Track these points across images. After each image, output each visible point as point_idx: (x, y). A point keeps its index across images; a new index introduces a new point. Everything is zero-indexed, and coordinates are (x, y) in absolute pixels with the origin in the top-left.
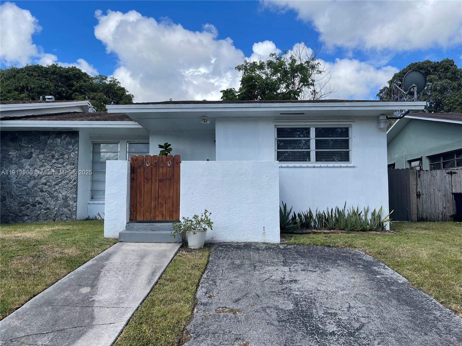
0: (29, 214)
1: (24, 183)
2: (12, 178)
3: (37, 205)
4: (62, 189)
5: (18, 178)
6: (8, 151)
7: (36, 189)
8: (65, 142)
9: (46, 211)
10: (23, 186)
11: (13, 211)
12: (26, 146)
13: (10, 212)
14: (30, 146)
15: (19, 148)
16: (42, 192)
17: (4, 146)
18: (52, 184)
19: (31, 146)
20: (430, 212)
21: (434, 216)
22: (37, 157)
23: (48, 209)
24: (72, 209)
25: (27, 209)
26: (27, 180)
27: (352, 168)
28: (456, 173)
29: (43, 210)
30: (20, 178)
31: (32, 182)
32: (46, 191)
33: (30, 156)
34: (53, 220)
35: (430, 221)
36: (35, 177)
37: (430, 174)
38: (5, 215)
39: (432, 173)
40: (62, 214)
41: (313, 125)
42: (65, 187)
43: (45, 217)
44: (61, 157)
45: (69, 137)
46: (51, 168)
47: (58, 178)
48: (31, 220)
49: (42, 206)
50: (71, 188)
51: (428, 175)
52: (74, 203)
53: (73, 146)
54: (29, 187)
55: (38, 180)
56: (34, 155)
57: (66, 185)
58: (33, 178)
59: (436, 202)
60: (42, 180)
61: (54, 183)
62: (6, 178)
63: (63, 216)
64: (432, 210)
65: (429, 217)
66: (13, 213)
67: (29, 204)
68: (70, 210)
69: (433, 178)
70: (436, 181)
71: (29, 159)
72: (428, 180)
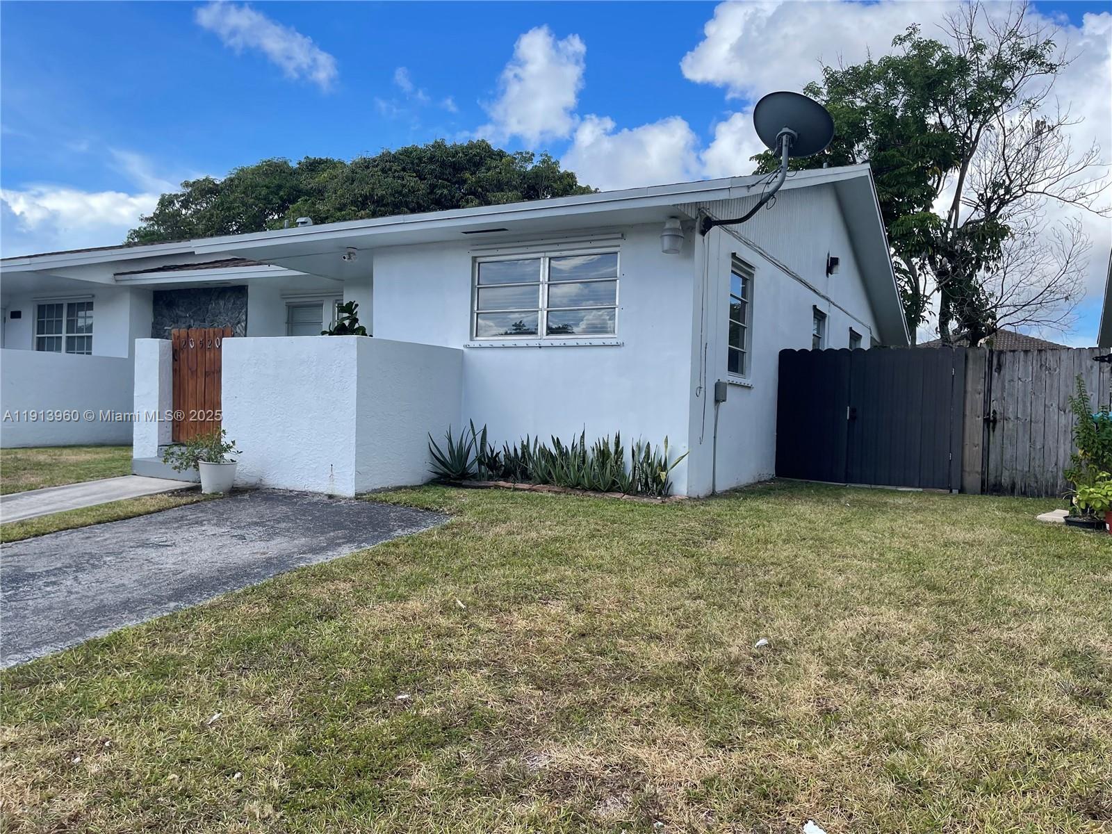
8: (229, 306)
15: (176, 318)
20: (1026, 469)
21: (1037, 482)
27: (615, 348)
35: (1024, 494)
37: (1034, 362)
39: (1043, 359)
51: (1030, 363)
53: (239, 313)
59: (1051, 443)
64: (1032, 464)
65: (1019, 483)
69: (1045, 373)
70: (1056, 385)
72: (1028, 378)
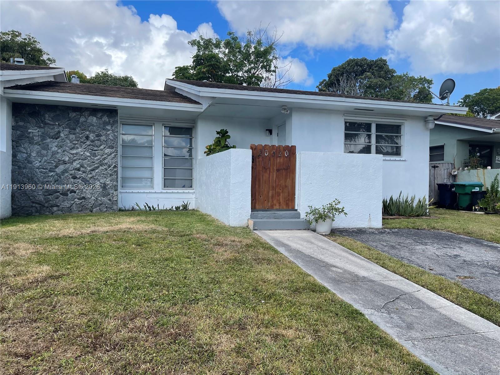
0: (59, 205)
1: (51, 168)
2: (34, 161)
3: (69, 193)
4: (99, 176)
5: (42, 162)
6: (27, 128)
7: (67, 175)
8: (101, 122)
9: (81, 201)
10: (49, 171)
11: (37, 200)
12: (52, 123)
13: (33, 202)
14: (57, 124)
15: (42, 125)
16: (74, 179)
17: (20, 121)
18: (87, 169)
19: (59, 124)
22: (66, 138)
23: (84, 198)
24: (113, 198)
25: (57, 198)
26: (54, 165)
27: (404, 161)
28: (438, 167)
29: (76, 200)
30: (45, 162)
31: (62, 167)
32: (80, 178)
33: (56, 136)
34: (90, 211)
36: (66, 161)
38: (26, 206)
40: (101, 204)
41: (374, 121)
42: (103, 174)
43: (80, 208)
44: (96, 138)
45: (106, 116)
46: (85, 151)
47: (94, 163)
48: (62, 211)
49: (76, 195)
50: (111, 175)
52: (114, 192)
53: (112, 127)
54: (58, 172)
55: (69, 165)
56: (62, 135)
57: (104, 171)
58: (62, 162)
60: (75, 164)
61: (89, 169)
62: (26, 162)
63: (102, 206)
66: (36, 203)
67: (59, 192)
68: (110, 200)
71: (57, 139)
